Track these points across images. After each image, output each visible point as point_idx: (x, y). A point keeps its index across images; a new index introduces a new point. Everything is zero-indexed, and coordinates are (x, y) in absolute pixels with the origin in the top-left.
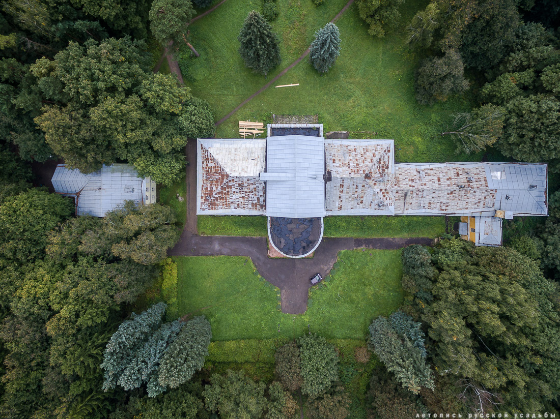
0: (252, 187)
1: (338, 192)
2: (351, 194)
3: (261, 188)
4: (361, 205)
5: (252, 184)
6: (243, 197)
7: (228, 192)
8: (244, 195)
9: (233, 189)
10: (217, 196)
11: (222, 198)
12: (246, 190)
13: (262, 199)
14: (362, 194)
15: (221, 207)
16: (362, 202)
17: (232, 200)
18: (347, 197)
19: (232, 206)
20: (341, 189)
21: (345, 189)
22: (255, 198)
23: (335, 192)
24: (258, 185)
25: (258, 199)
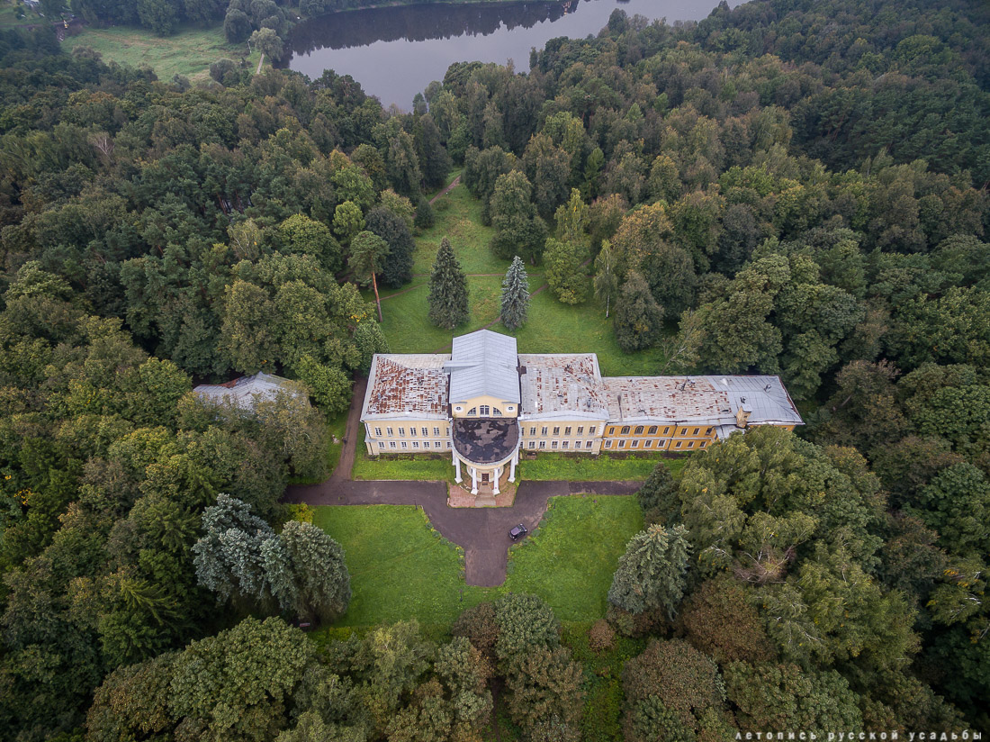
0: (433, 382)
1: (536, 388)
2: (551, 389)
3: (444, 383)
4: (566, 405)
5: (433, 378)
6: (422, 396)
7: (404, 389)
8: (422, 393)
9: (411, 385)
10: (390, 394)
11: (395, 397)
12: (426, 386)
13: (444, 397)
14: (565, 390)
15: (393, 409)
16: (566, 402)
17: (407, 400)
18: (548, 394)
19: (407, 408)
20: (539, 384)
21: (544, 385)
22: (436, 397)
23: (532, 387)
24: (440, 379)
25: (440, 398)
